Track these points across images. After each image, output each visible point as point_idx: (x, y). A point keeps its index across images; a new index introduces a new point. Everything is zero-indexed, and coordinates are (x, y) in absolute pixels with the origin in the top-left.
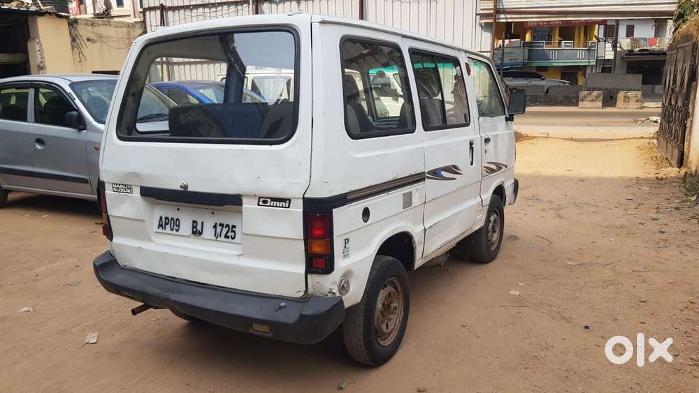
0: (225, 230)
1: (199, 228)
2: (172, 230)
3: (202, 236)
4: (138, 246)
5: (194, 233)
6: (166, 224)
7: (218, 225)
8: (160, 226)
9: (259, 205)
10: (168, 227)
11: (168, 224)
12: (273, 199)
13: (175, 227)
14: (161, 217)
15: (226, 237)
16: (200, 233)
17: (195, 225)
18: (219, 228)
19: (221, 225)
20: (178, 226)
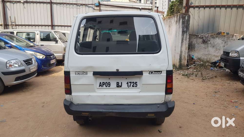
0: (132, 84)
1: (120, 84)
2: (106, 87)
3: (122, 87)
4: (89, 95)
5: (117, 86)
6: (103, 85)
7: (129, 83)
8: (100, 86)
9: (149, 74)
10: (104, 86)
11: (104, 85)
12: (155, 72)
13: (108, 85)
14: (100, 83)
15: (133, 86)
16: (121, 86)
17: (118, 83)
18: (129, 84)
19: (131, 82)
20: (110, 85)
